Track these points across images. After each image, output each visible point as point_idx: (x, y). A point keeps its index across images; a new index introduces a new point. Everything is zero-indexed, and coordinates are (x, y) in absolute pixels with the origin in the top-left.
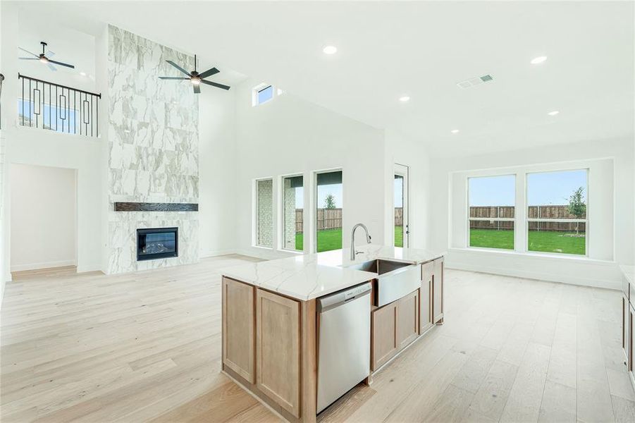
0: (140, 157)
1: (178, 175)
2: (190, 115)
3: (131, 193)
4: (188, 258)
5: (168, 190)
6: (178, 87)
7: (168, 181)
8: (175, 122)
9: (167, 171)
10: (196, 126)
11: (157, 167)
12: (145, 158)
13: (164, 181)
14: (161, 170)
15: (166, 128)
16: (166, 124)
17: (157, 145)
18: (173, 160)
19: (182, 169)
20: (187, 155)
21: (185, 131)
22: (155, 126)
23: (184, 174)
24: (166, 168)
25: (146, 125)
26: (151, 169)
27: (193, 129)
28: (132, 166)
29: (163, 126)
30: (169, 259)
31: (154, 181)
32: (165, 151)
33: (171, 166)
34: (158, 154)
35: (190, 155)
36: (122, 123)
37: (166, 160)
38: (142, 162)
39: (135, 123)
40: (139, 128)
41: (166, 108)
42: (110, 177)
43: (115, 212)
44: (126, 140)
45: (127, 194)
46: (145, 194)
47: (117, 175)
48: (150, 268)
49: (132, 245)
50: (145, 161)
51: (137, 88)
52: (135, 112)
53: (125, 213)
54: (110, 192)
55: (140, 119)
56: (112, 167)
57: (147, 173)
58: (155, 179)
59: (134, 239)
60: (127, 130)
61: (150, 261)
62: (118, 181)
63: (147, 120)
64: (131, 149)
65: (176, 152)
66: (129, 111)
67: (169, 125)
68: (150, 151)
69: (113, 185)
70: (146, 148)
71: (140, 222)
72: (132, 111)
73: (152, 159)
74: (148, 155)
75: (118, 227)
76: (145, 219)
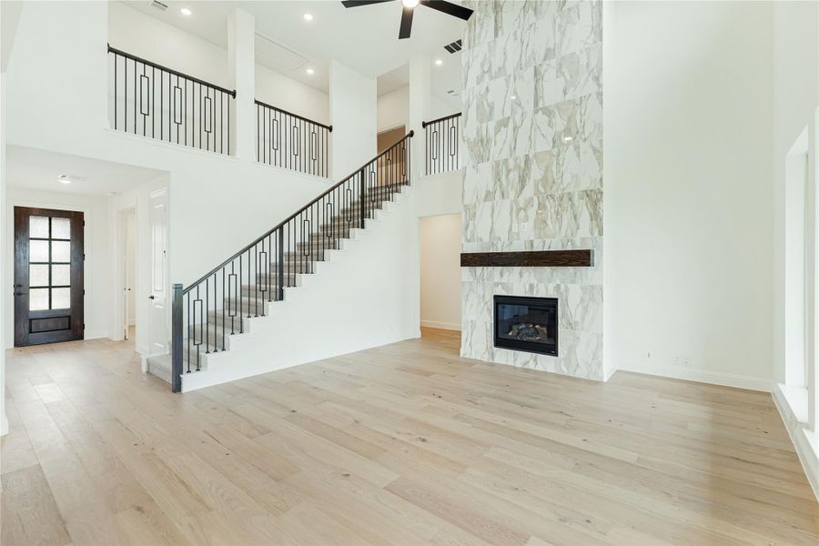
0: (498, 178)
1: (557, 196)
2: (583, 61)
3: (486, 239)
4: (578, 365)
5: (541, 223)
6: (558, 21)
7: (541, 206)
8: (551, 95)
9: (537, 192)
10: (597, 79)
11: (523, 188)
12: (503, 178)
13: (532, 212)
14: (529, 191)
15: (536, 112)
16: (536, 104)
17: (521, 153)
18: (547, 169)
19: (567, 178)
20: (577, 148)
21: (574, 101)
22: (518, 117)
23: (570, 190)
24: (536, 186)
25: (504, 123)
26: (512, 195)
27: (591, 88)
28: (489, 196)
29: (530, 107)
30: (540, 357)
31: (517, 214)
32: (535, 156)
33: (544, 180)
34: (523, 165)
35: (584, 146)
36: (475, 136)
37: (536, 173)
38: (501, 186)
39: (492, 125)
40: (497, 131)
41: (536, 75)
42: (463, 218)
43: (466, 269)
44: (480, 158)
45: (481, 240)
46: (504, 237)
47: (471, 213)
48: (511, 363)
49: (488, 320)
50: (504, 183)
51: (494, 69)
52: (492, 109)
53: (479, 269)
54: (463, 241)
55: (498, 116)
56: (467, 202)
57: (507, 202)
58: (519, 209)
59: (488, 310)
60: (482, 142)
61: (511, 352)
62: (471, 222)
63: (508, 114)
64: (486, 168)
65: (555, 151)
66: (485, 113)
67: (541, 105)
68: (511, 166)
69: (466, 229)
70: (506, 161)
71: (497, 285)
72: (488, 109)
73: (514, 176)
74: (509, 171)
75: (471, 290)
76: (504, 280)
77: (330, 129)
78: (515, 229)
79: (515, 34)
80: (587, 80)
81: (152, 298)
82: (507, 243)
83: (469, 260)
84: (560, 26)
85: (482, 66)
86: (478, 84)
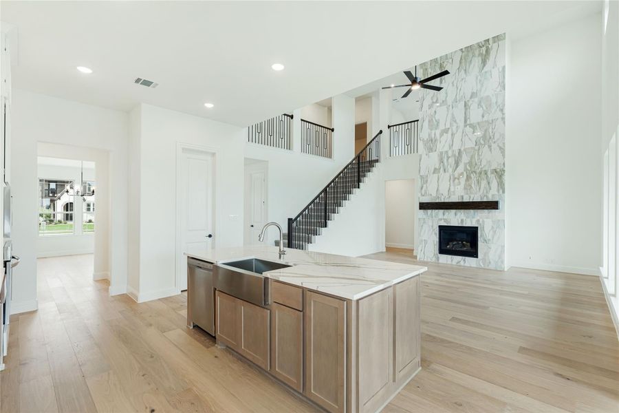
0: (441, 161)
1: (478, 171)
2: (494, 100)
3: (434, 194)
4: (490, 262)
5: (468, 187)
6: (479, 78)
7: (468, 178)
8: (475, 115)
9: (466, 170)
10: (502, 110)
11: (457, 167)
12: (445, 160)
13: (463, 180)
14: (461, 168)
15: (465, 126)
16: (465, 121)
17: (456, 148)
18: (472, 157)
19: (484, 163)
20: (490, 147)
21: (487, 121)
22: (454, 128)
23: (486, 168)
24: (465, 166)
25: (446, 131)
26: (451, 170)
27: (499, 114)
28: (436, 171)
29: (462, 124)
30: (468, 259)
31: (454, 181)
32: (465, 150)
33: (470, 163)
34: (457, 154)
35: (494, 146)
36: (427, 137)
37: (465, 159)
38: (444, 165)
39: (438, 132)
40: (441, 135)
41: (465, 106)
42: (420, 182)
43: (422, 211)
44: (431, 150)
45: (431, 195)
46: (446, 193)
47: (424, 180)
48: (449, 262)
49: (435, 239)
50: (446, 164)
51: (440, 101)
52: (438, 123)
53: (429, 211)
54: (420, 194)
55: (442, 127)
56: (421, 174)
57: (447, 175)
58: (455, 179)
59: (436, 234)
60: (432, 141)
61: (449, 256)
62: (425, 186)
63: (448, 126)
64: (434, 156)
65: (477, 148)
66: (434, 124)
67: (468, 122)
68: (450, 154)
69: (422, 188)
70: (447, 152)
71: (441, 220)
72: (436, 123)
73: (452, 161)
74: (448, 158)
75: (424, 222)
76: (445, 217)
77: (333, 130)
78: (452, 189)
79: (453, 83)
80: (496, 110)
81: (252, 226)
82: (447, 197)
83: (423, 206)
84: (480, 81)
85: (432, 99)
86: (429, 109)
